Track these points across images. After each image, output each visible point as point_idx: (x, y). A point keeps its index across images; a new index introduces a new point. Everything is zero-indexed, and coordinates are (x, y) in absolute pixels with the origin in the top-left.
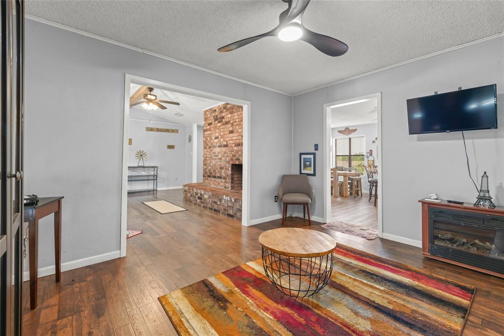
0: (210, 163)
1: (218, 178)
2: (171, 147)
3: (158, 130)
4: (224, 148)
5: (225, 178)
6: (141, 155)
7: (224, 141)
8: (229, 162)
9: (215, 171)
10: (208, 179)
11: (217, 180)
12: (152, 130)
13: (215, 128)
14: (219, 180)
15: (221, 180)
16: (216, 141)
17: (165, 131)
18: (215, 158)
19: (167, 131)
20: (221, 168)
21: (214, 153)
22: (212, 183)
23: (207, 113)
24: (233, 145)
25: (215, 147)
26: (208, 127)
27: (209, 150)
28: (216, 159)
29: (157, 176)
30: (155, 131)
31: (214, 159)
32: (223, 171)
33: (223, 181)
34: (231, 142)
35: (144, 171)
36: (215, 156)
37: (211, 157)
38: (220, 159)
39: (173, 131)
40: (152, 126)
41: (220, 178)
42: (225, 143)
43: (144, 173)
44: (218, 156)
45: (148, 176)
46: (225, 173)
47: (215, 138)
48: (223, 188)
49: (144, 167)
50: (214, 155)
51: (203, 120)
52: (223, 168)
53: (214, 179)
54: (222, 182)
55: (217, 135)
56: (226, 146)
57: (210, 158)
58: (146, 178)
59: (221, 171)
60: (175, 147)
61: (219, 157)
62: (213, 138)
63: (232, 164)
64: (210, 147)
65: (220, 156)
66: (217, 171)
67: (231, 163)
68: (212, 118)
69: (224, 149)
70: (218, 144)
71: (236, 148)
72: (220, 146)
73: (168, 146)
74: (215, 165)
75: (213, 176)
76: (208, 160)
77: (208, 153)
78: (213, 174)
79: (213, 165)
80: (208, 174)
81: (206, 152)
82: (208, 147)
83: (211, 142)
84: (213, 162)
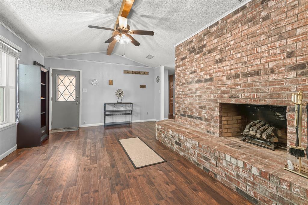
0: (184, 101)
1: (195, 119)
2: (143, 87)
3: (133, 72)
4: (206, 83)
5: (207, 120)
6: (119, 93)
7: (204, 74)
8: (215, 100)
9: (191, 110)
10: (181, 118)
11: (194, 120)
12: (128, 72)
13: (191, 62)
14: (198, 122)
15: (201, 121)
16: (193, 76)
17: (138, 73)
18: (191, 95)
19: (140, 73)
20: (201, 108)
21: (189, 90)
22: (187, 123)
23: (180, 48)
24: (224, 78)
25: (191, 83)
26: (181, 62)
27: (182, 87)
28: (192, 96)
29: (132, 111)
30: (130, 73)
31: (189, 97)
32: (204, 111)
33: (206, 123)
34: (220, 74)
35: (122, 107)
36: (191, 93)
37: (185, 94)
38: (200, 96)
39: (144, 73)
40: (128, 70)
41: (201, 119)
42: (208, 77)
43: (122, 109)
44: (195, 93)
45: (126, 111)
46: (207, 113)
47: (191, 73)
48: (206, 132)
49: (122, 103)
50: (189, 92)
51: (175, 56)
52: (205, 107)
53: (189, 119)
54: (202, 124)
55: (194, 69)
56: (211, 80)
57: (183, 95)
58: (124, 112)
59: (201, 111)
60: (146, 87)
61: (197, 95)
62: (188, 73)
63: (220, 104)
64: (183, 84)
65: (198, 93)
66: (194, 110)
67: (219, 101)
68: (187, 51)
69: (206, 85)
70: (196, 79)
71: (229, 82)
72: (199, 81)
73: (141, 86)
74: (191, 103)
75: (189, 115)
76: (182, 97)
77: (181, 91)
78: (189, 113)
79: (188, 103)
80: (182, 113)
81: (179, 89)
82: (181, 83)
83: (186, 78)
84: (189, 99)
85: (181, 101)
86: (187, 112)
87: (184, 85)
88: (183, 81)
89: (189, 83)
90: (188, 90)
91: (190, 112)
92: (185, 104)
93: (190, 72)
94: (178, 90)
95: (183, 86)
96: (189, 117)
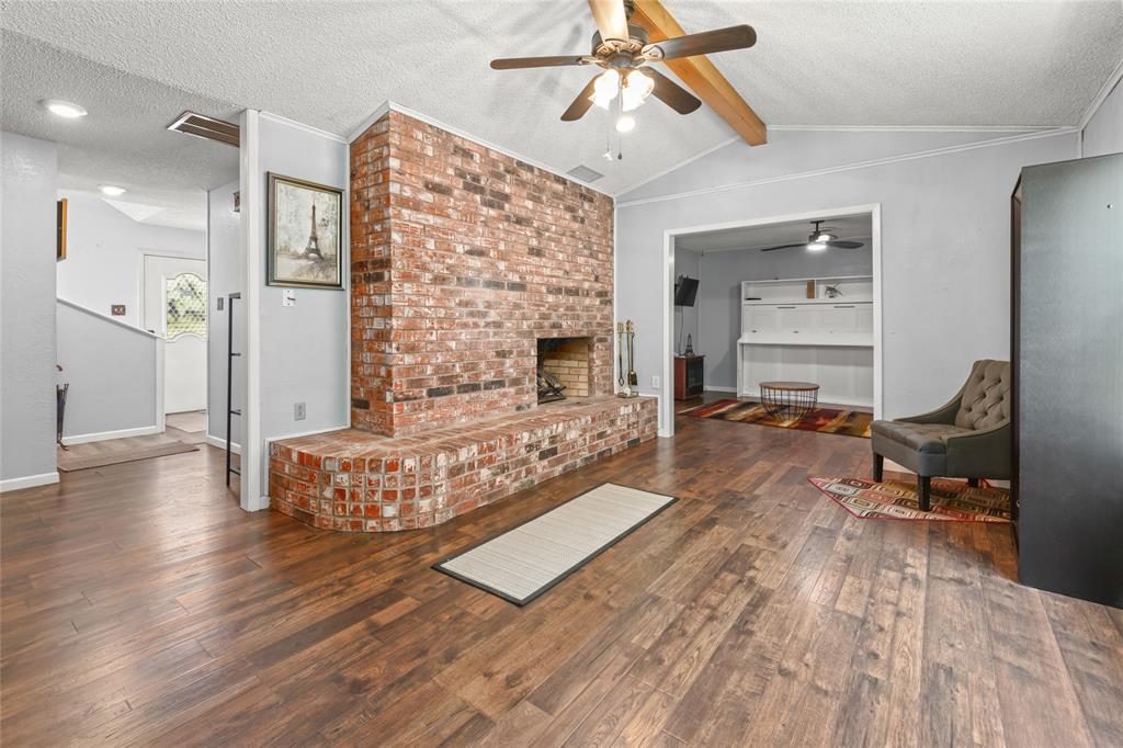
0: (441, 340)
1: (486, 388)
4: (512, 293)
5: (516, 382)
7: (509, 269)
8: (530, 333)
10: (431, 406)
11: (483, 394)
14: (494, 394)
15: (502, 390)
16: (476, 262)
18: (471, 321)
20: (502, 354)
21: (467, 304)
22: (456, 413)
24: (544, 289)
25: (470, 283)
27: (436, 290)
28: (476, 325)
31: (465, 325)
32: (508, 362)
33: (512, 390)
34: (537, 279)
36: (471, 314)
37: (450, 318)
38: (498, 325)
41: (500, 384)
42: (517, 279)
44: (484, 315)
46: (516, 365)
47: (470, 253)
48: (513, 412)
52: (511, 352)
53: (466, 397)
54: (505, 395)
55: (480, 242)
56: (520, 287)
57: (440, 321)
59: (502, 364)
61: (489, 320)
62: (460, 249)
63: (540, 341)
65: (493, 316)
66: (483, 365)
67: (537, 336)
68: (450, 171)
69: (513, 296)
70: (487, 276)
71: (551, 299)
72: (495, 284)
74: (472, 346)
75: (464, 386)
76: (432, 328)
77: (431, 302)
78: (465, 380)
79: (463, 347)
80: (435, 384)
81: (418, 294)
82: (429, 276)
83: (449, 261)
84: (463, 335)
85: (432, 342)
86: (457, 376)
87: (442, 284)
88: (439, 268)
89: (463, 281)
90: (460, 304)
91: (466, 375)
92: (449, 350)
93: (467, 248)
94: (415, 298)
95: (439, 288)
96: (466, 392)
